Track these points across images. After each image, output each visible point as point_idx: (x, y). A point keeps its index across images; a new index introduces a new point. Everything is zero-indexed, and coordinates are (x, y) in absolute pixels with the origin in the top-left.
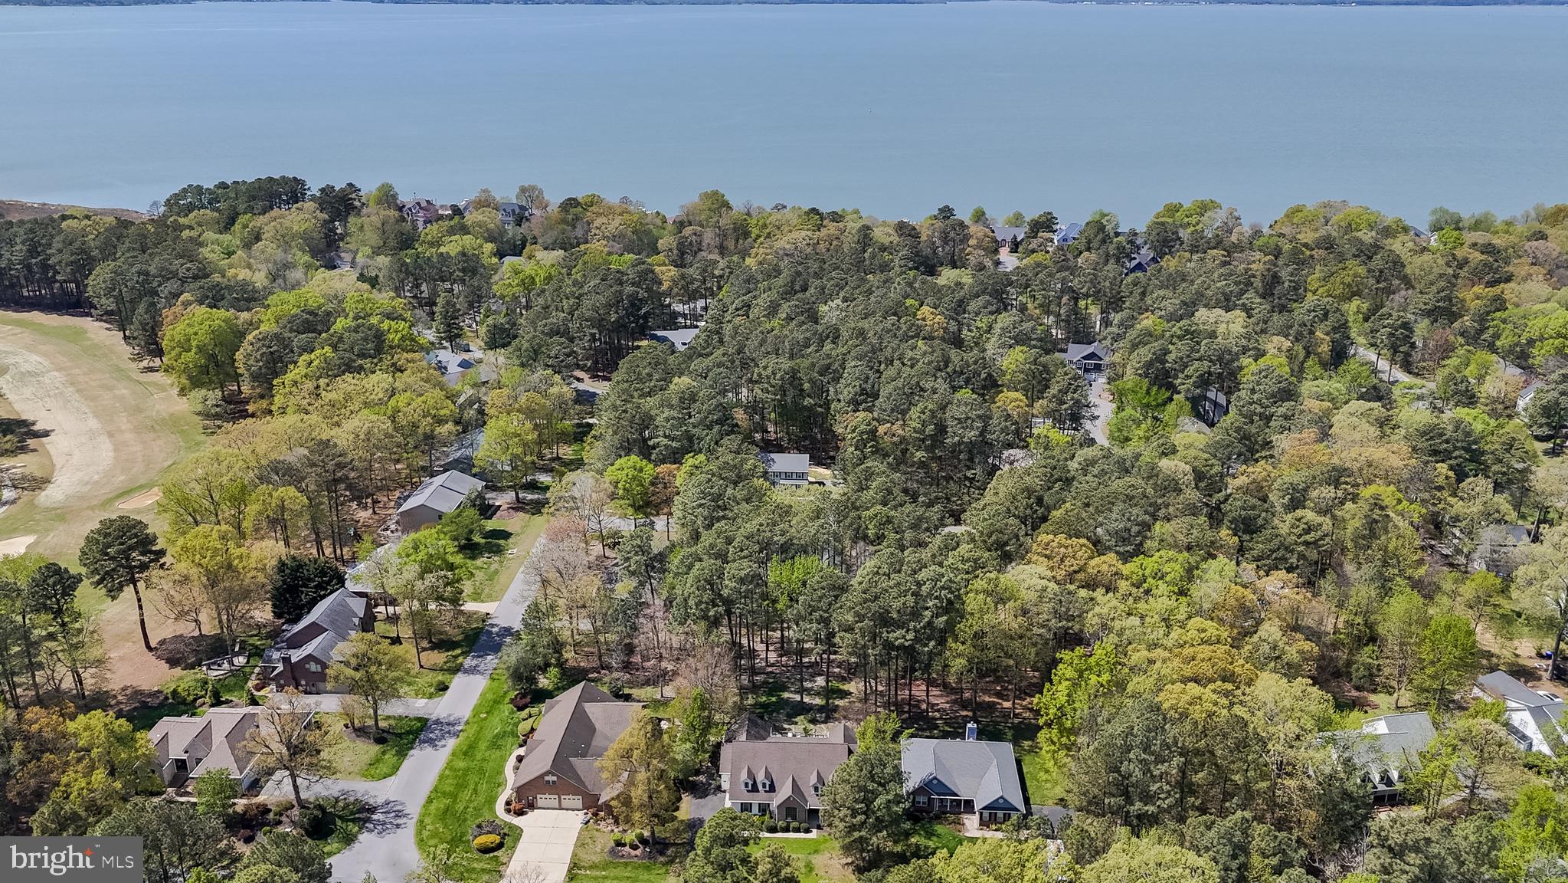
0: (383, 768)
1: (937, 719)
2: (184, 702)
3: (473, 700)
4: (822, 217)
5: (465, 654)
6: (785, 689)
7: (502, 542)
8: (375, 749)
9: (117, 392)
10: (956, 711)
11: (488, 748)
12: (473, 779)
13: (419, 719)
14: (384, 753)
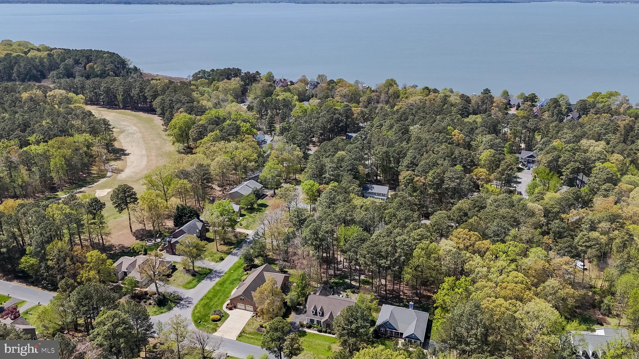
0: (191, 285)
1: (404, 299)
2: (135, 252)
3: (231, 265)
4: (430, 91)
5: (235, 248)
6: (347, 278)
7: (263, 208)
8: (191, 278)
9: (155, 142)
10: (414, 297)
11: (229, 284)
12: (220, 294)
13: (210, 269)
14: (193, 280)
